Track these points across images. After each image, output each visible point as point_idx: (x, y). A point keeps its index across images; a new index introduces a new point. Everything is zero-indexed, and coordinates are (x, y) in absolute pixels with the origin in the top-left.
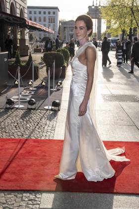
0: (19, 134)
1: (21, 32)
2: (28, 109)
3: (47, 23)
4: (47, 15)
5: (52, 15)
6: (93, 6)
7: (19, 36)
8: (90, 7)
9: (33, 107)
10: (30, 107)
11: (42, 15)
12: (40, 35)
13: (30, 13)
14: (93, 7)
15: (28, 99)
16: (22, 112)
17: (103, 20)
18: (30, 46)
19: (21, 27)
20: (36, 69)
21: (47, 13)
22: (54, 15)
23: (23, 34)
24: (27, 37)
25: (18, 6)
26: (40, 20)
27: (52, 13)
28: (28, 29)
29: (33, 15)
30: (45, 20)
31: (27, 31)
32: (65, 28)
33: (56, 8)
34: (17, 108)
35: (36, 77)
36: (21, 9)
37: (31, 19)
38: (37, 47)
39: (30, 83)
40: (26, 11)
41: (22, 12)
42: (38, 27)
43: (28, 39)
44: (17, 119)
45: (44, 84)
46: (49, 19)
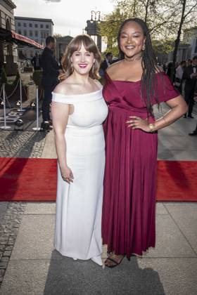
0: (5, 153)
1: (8, 46)
2: (15, 130)
3: (39, 37)
4: (39, 29)
5: (44, 28)
6: (92, 20)
7: (5, 52)
8: (88, 22)
9: (21, 128)
10: (17, 128)
11: (34, 29)
12: (32, 52)
13: (19, 25)
14: (92, 22)
15: (15, 120)
16: (9, 133)
17: (103, 38)
18: (19, 64)
19: (7, 41)
20: (25, 89)
21: (39, 26)
22: (48, 29)
23: (10, 50)
24: (15, 53)
25: (3, 16)
26: (31, 34)
27: (45, 26)
28: (16, 44)
29: (22, 28)
30: (36, 35)
31: (15, 46)
32: (60, 44)
33: (50, 21)
34: (3, 129)
35: (25, 99)
36: (7, 20)
37: (20, 33)
38: (28, 65)
39: (18, 104)
40: (13, 22)
41: (8, 23)
42: (26, 41)
43: (17, 55)
44: (3, 139)
45: (33, 105)
46: (42, 33)
